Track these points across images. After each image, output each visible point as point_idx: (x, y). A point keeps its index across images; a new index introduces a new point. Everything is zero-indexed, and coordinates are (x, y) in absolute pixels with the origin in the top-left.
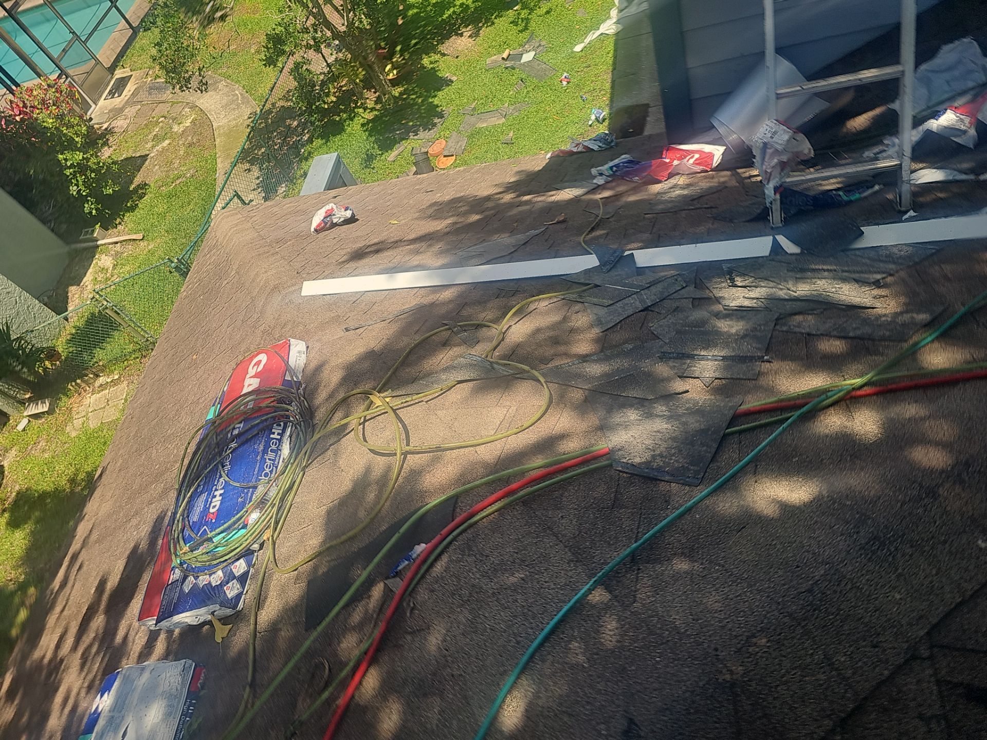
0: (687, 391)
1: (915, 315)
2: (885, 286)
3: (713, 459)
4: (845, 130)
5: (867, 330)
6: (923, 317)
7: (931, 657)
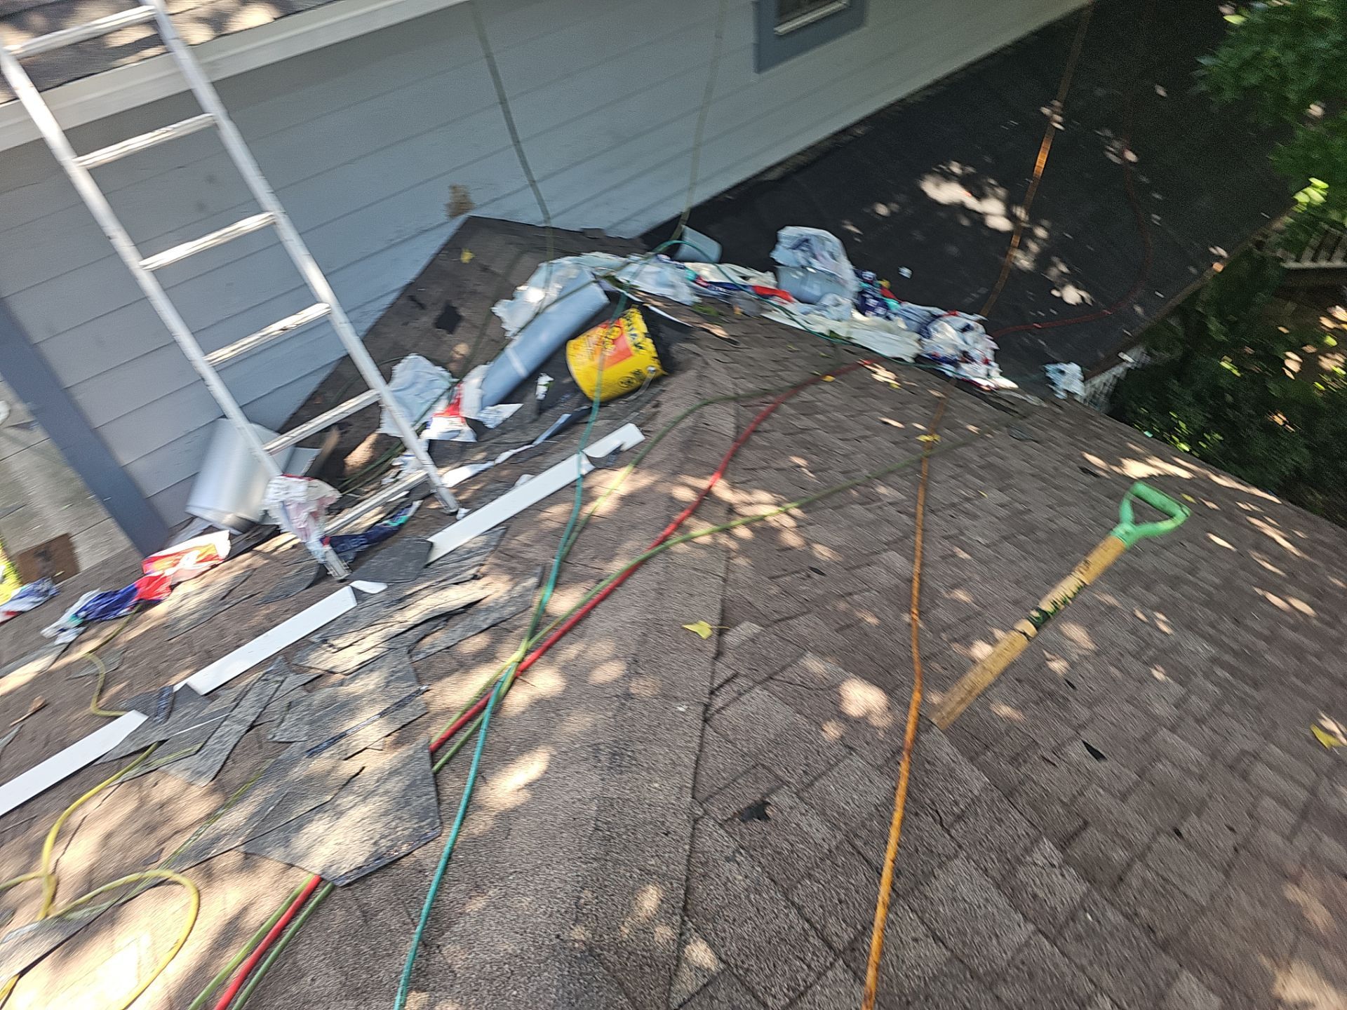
0: (363, 768)
1: (524, 584)
2: (484, 575)
3: (439, 802)
4: (348, 468)
5: (494, 616)
6: (532, 581)
7: (706, 812)
